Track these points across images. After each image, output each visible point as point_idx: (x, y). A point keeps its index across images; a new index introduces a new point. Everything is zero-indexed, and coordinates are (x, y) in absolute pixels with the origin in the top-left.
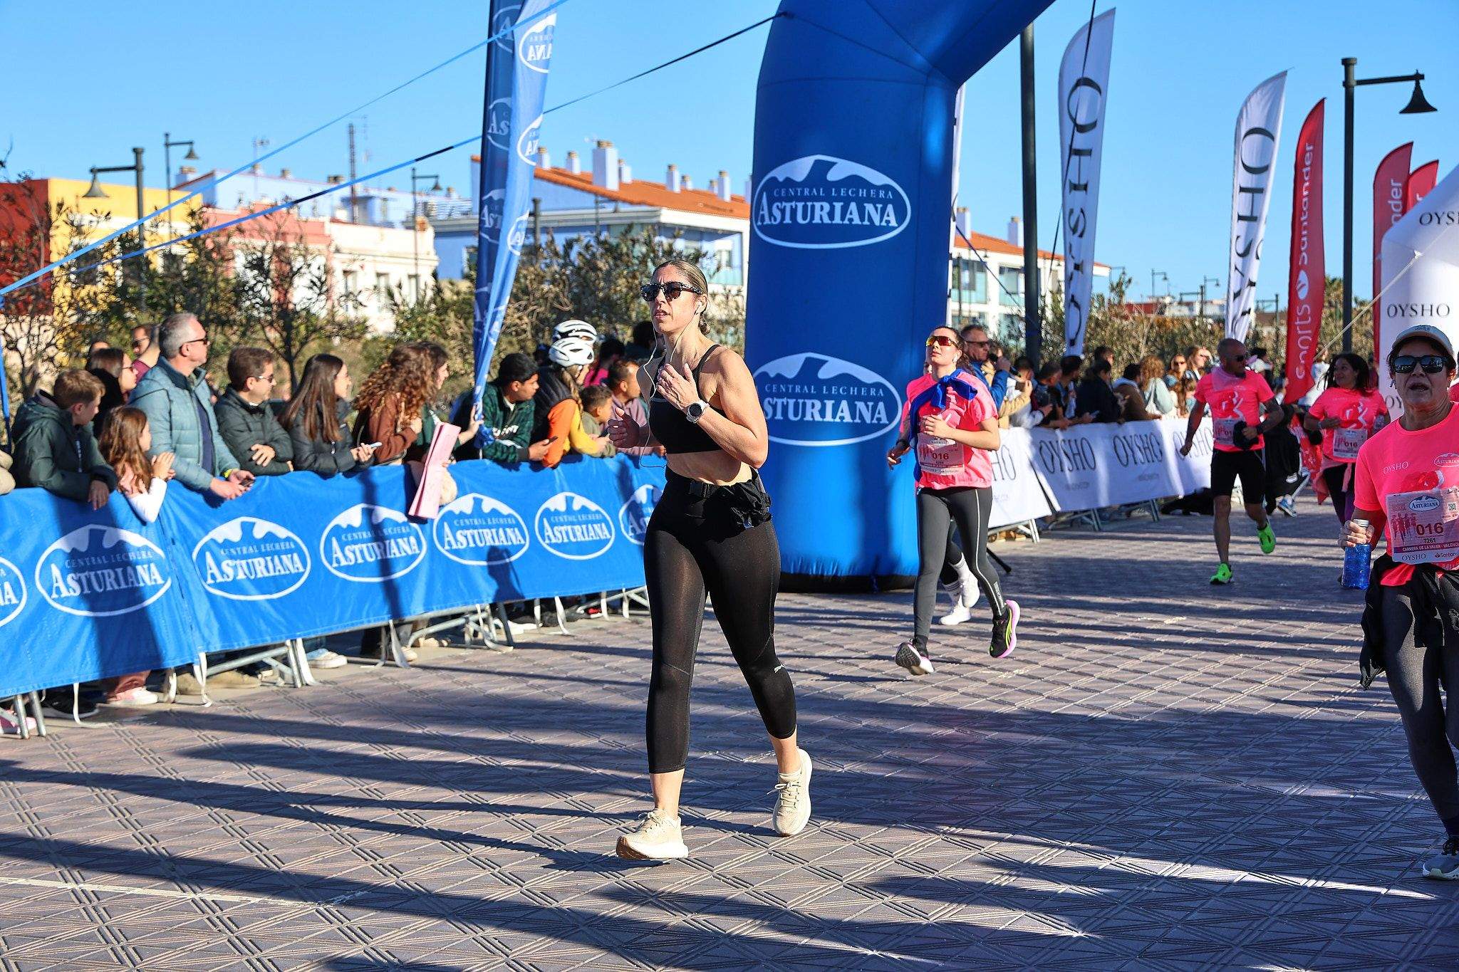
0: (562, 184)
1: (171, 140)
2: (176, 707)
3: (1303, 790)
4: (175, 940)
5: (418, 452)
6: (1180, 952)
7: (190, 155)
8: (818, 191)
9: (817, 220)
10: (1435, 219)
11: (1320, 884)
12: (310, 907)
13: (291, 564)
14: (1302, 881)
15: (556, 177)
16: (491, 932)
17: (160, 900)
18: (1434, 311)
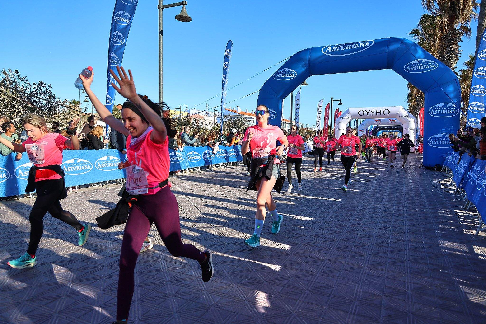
1: (184, 106)
2: (184, 175)
3: (324, 187)
4: (184, 202)
5: (214, 144)
6: (308, 207)
7: (187, 107)
10: (342, 118)
11: (326, 199)
12: (200, 199)
13: (198, 157)
14: (323, 198)
15: (232, 111)
16: (223, 202)
17: (182, 197)
18: (342, 129)
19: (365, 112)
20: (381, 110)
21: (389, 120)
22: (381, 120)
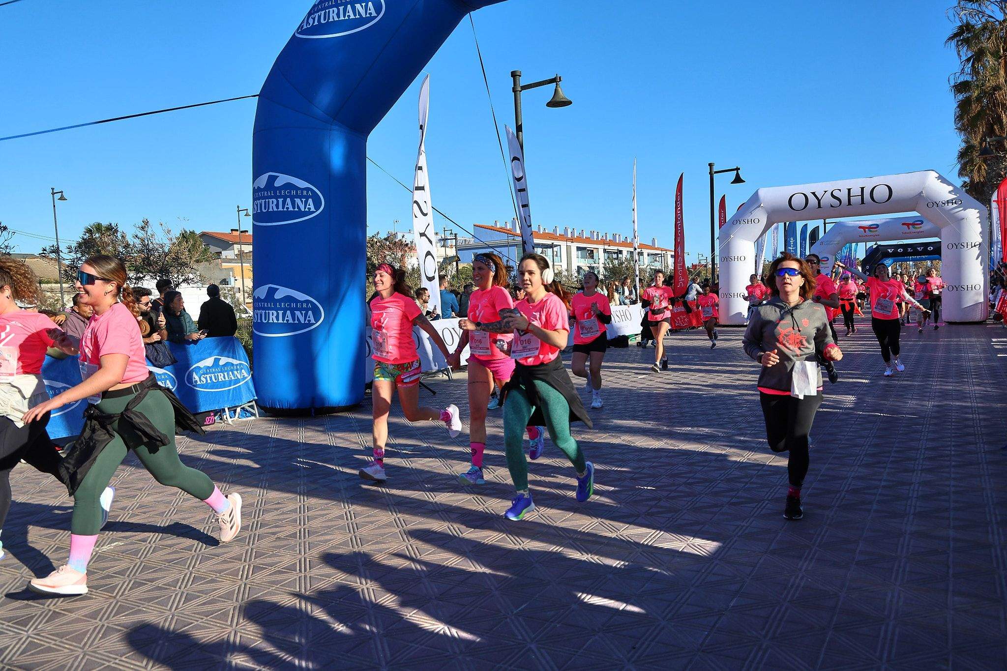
8: (271, 194)
9: (271, 210)
10: (738, 222)
15: (500, 230)
18: (739, 259)
19: (811, 197)
20: (862, 189)
21: (903, 224)
22: (877, 226)
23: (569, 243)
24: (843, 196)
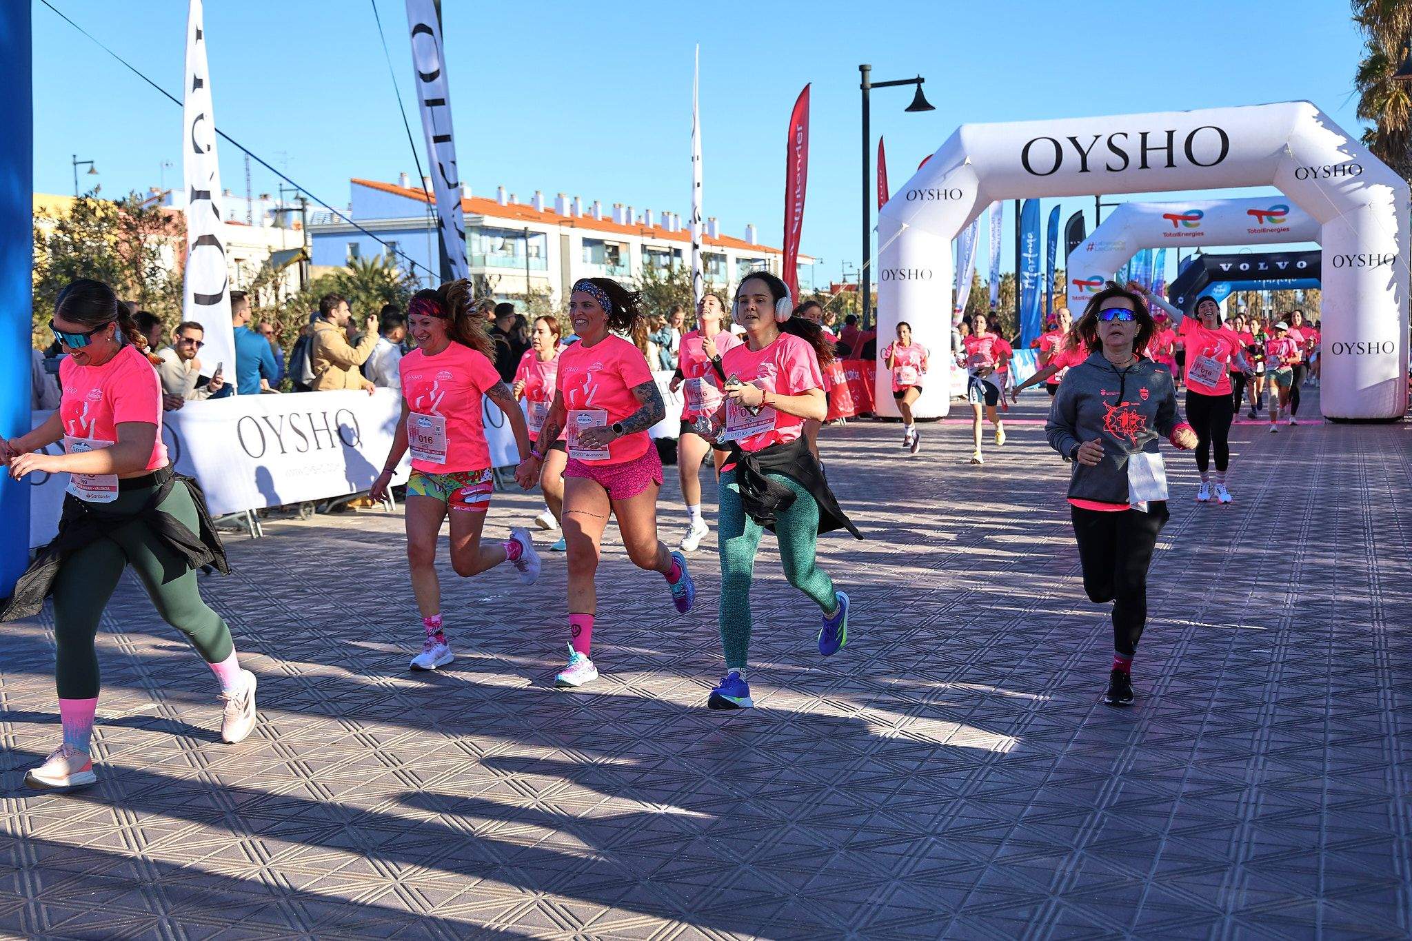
0: (415, 199)
1: (78, 160)
7: (92, 171)
10: (919, 195)
15: (413, 194)
18: (919, 274)
19: (1068, 148)
20: (1170, 134)
21: (1251, 212)
22: (1200, 215)
23: (566, 230)
24: (1132, 147)
